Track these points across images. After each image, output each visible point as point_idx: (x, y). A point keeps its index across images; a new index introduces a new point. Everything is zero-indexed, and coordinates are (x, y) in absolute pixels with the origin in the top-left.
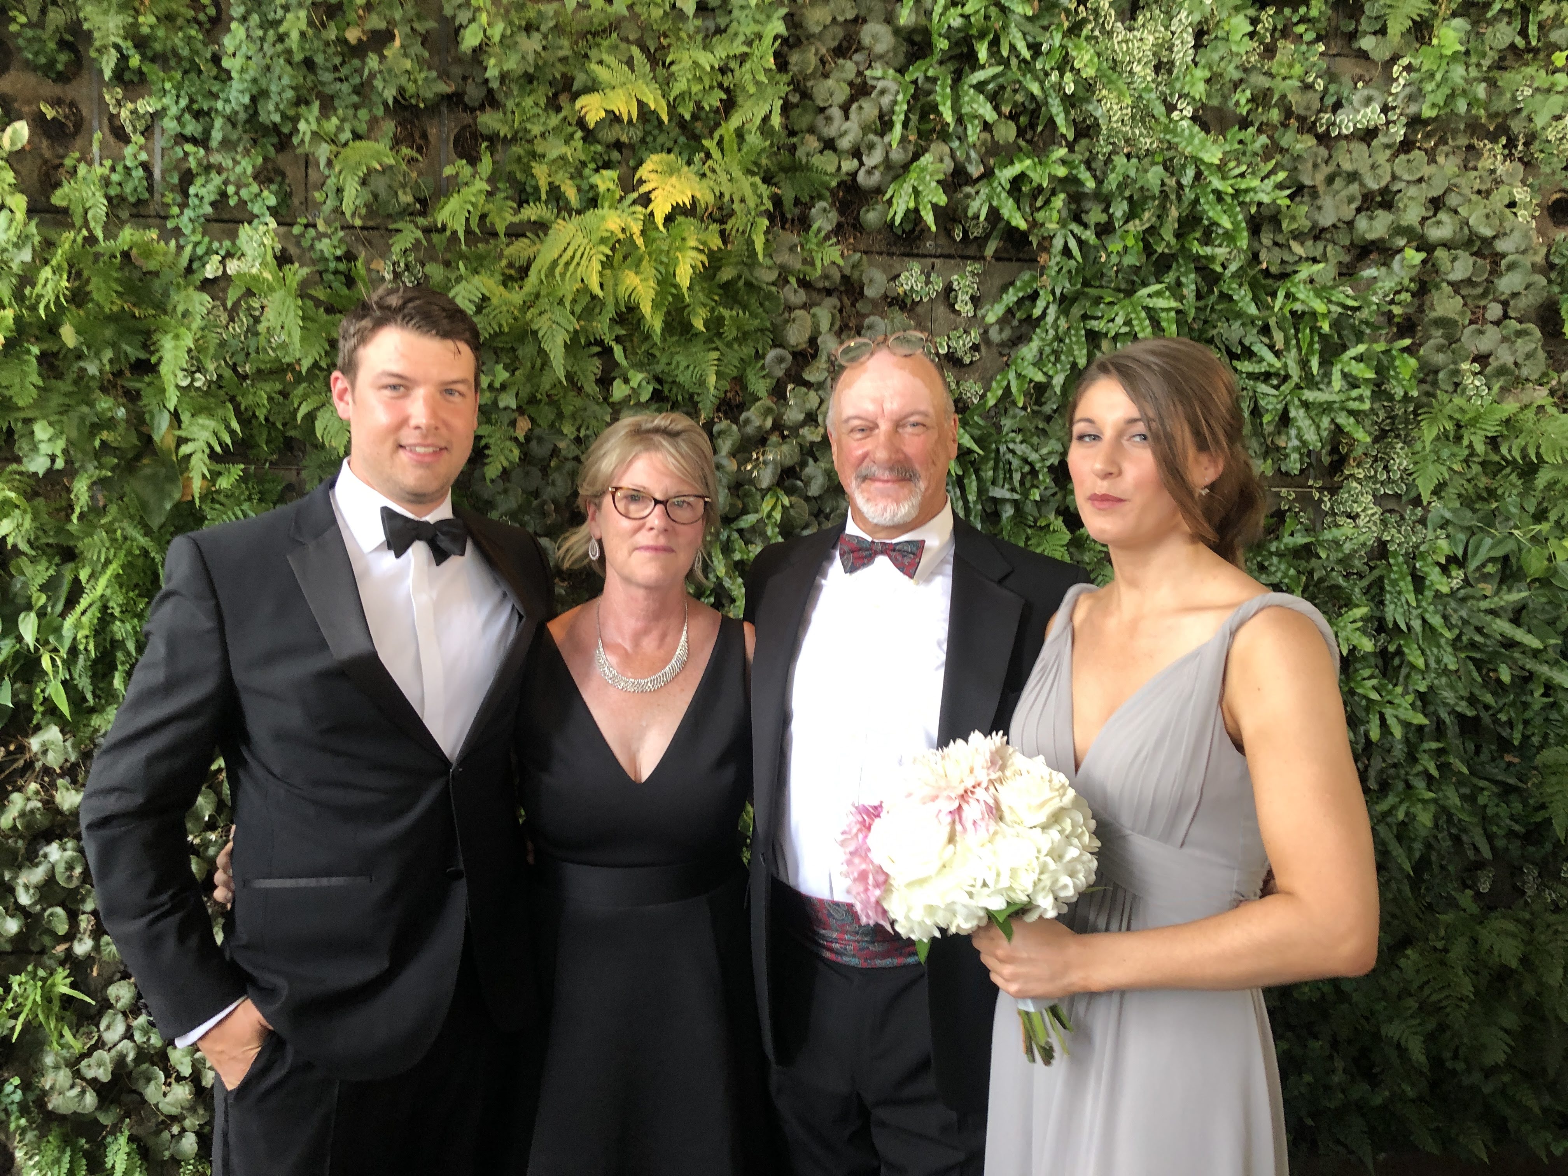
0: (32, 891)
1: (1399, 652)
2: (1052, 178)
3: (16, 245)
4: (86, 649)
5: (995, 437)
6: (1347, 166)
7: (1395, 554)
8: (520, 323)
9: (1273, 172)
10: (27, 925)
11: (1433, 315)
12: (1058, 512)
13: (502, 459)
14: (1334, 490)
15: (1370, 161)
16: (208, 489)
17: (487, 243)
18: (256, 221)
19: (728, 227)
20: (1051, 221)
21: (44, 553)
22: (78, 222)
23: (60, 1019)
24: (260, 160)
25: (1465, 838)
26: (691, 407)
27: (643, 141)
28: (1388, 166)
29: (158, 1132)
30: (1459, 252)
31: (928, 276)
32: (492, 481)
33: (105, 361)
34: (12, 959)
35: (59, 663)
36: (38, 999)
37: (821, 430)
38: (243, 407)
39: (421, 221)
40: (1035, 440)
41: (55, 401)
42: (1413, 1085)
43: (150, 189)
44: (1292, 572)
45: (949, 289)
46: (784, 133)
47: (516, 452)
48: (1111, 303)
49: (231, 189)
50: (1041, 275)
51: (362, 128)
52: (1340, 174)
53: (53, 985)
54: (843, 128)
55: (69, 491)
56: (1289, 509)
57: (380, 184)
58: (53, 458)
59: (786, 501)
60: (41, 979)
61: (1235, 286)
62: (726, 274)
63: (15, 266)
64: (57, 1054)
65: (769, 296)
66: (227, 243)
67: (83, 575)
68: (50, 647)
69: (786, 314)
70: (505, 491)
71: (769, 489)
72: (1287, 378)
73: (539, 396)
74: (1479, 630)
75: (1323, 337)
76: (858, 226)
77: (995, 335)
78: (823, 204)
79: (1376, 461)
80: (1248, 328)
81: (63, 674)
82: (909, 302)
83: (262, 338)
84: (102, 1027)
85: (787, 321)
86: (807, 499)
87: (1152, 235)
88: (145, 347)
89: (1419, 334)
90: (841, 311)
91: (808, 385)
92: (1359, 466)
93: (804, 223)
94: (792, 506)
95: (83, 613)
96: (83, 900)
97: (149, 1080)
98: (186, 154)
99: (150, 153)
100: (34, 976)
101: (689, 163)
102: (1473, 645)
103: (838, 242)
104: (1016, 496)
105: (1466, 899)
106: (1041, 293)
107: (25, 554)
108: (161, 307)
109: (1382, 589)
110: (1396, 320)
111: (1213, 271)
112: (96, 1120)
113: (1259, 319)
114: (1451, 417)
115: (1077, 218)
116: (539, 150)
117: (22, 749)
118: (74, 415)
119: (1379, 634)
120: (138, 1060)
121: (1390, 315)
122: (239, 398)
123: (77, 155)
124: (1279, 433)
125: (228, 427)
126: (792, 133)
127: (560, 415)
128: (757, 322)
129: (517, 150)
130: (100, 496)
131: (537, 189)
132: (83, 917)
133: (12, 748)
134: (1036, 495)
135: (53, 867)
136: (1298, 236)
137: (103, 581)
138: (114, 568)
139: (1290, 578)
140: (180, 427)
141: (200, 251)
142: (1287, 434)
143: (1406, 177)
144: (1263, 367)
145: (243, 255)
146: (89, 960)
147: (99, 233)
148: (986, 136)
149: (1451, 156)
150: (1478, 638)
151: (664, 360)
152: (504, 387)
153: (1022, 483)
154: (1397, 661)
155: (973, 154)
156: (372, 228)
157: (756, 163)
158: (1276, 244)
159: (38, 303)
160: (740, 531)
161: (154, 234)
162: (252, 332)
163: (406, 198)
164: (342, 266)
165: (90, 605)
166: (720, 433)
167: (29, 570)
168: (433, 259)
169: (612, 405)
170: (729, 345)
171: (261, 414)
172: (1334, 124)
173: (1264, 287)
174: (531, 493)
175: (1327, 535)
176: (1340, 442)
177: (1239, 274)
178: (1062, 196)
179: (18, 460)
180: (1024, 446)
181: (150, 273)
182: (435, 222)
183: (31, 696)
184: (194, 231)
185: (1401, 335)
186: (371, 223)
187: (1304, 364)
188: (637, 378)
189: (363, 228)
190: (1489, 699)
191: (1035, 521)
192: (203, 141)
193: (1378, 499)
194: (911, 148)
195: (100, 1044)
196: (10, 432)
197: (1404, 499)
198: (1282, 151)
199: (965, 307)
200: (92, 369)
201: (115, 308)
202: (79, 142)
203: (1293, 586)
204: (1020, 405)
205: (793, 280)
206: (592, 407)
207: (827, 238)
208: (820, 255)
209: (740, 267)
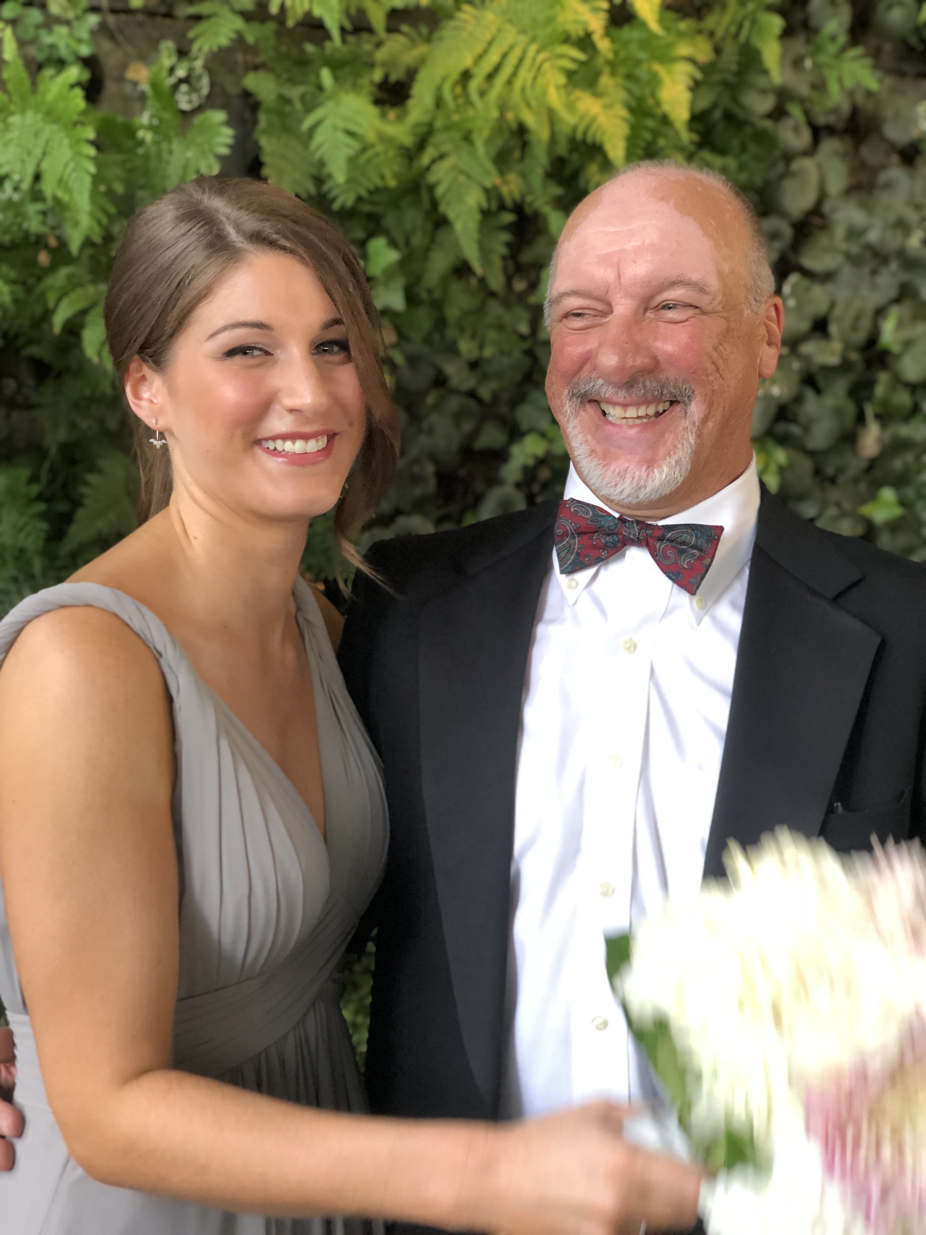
8: (414, 172)
65: (761, 135)
69: (784, 166)
85: (784, 176)
86: (808, 455)
91: (808, 274)
205: (797, 110)
206: (495, 309)
207: (845, 48)
208: (836, 74)
209: (718, 89)
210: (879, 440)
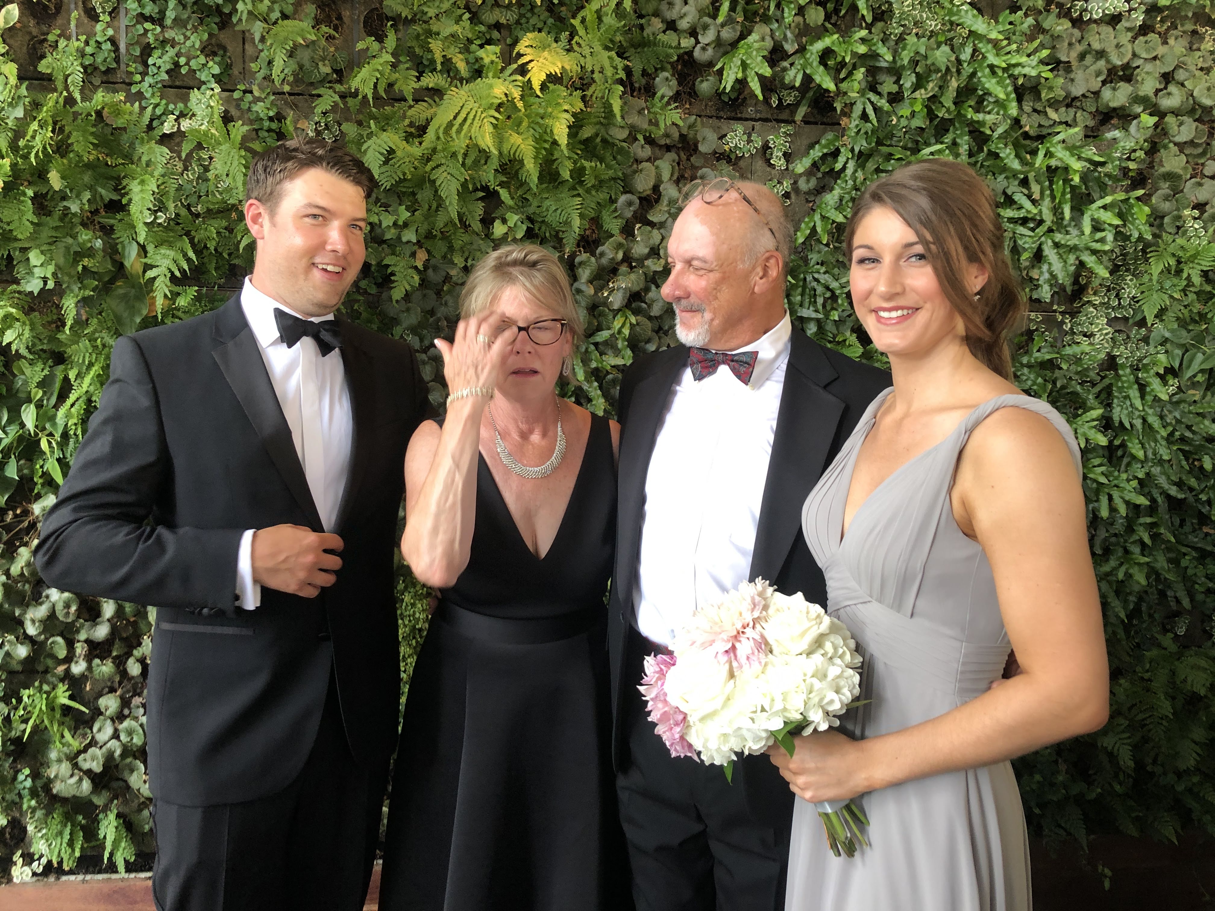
0: (37, 624)
1: (1123, 445)
2: (854, 54)
3: (10, 104)
4: (75, 434)
5: (803, 269)
6: (1096, 46)
7: (1123, 366)
8: (420, 172)
9: (1036, 51)
10: (34, 651)
11: (1162, 170)
12: (853, 330)
13: (405, 282)
14: (1074, 314)
15: (1115, 42)
16: (170, 306)
17: (393, 106)
18: (204, 87)
19: (588, 93)
20: (853, 91)
21: (40, 357)
22: (60, 86)
23: (61, 724)
24: (206, 36)
25: (1170, 593)
26: (557, 242)
27: (518, 22)
28: (1129, 46)
29: (140, 810)
30: (1185, 118)
31: (749, 136)
32: (397, 301)
33: (85, 201)
34: (22, 677)
35: (54, 444)
36: (44, 708)
37: (662, 262)
38: (196, 240)
39: (338, 87)
40: (836, 271)
41: (46, 233)
42: (1120, 784)
43: (117, 60)
44: (1040, 380)
45: (766, 147)
46: (634, 17)
47: (417, 278)
48: (900, 159)
49: (182, 61)
50: (843, 136)
51: (289, 10)
52: (1090, 53)
53: (56, 697)
54: (683, 11)
55: (59, 307)
56: (1037, 330)
57: (305, 56)
58: (45, 280)
59: (633, 320)
60: (45, 692)
61: (1001, 145)
62: (587, 132)
63: (10, 123)
64: (59, 751)
65: (621, 150)
66: (181, 105)
67: (72, 375)
68: (47, 432)
69: (635, 166)
70: (408, 310)
71: (619, 310)
72: (1041, 222)
73: (435, 233)
74: (1189, 428)
75: (1073, 188)
76: (693, 94)
77: (803, 185)
78: (666, 74)
79: (1108, 290)
80: (1010, 180)
81: (58, 454)
82: (733, 157)
83: (210, 183)
84: (95, 729)
85: (635, 172)
86: (650, 318)
87: (934, 103)
88: (116, 189)
89: (1149, 186)
90: (678, 164)
91: (652, 224)
92: (1095, 294)
93: (649, 91)
94: (638, 324)
95: (72, 405)
96: (78, 631)
97: (132, 771)
98: (146, 31)
99: (117, 30)
100: (40, 690)
101: (556, 41)
102: (1183, 439)
103: (676, 108)
104: (821, 316)
105: (1167, 640)
106: (842, 150)
107: (25, 358)
108: (129, 158)
109: (1110, 394)
110: (1130, 174)
111: (982, 133)
112: (91, 802)
113: (1021, 173)
114: (1173, 255)
115: (873, 87)
116: (435, 29)
117: (26, 513)
118: (60, 245)
119: (1106, 430)
120: (123, 755)
121: (1125, 171)
122: (193, 233)
123: (59, 32)
124: (1033, 267)
125: (185, 255)
126: (641, 16)
127: (451, 248)
128: (611, 172)
129: (417, 28)
130: (82, 312)
131: (433, 61)
132: (78, 645)
133: (18, 512)
134: (835, 315)
135: (54, 605)
136: (1054, 104)
137: (87, 380)
138: (96, 369)
139: (1039, 385)
140: (146, 257)
141: (158, 112)
142: (1040, 268)
143: (1144, 55)
144: (1022, 214)
145: (194, 115)
146: (83, 677)
147: (77, 96)
148: (799, 19)
149: (1180, 39)
150: (1188, 434)
151: (535, 203)
152: (406, 225)
153: (824, 306)
154: (1120, 453)
155: (789, 34)
156: (298, 94)
157: (612, 41)
158: (1035, 110)
159: (30, 153)
160: (596, 344)
161: (121, 96)
162: (202, 178)
163: (325, 69)
164: (274, 126)
165: (78, 399)
166: (581, 263)
167: (28, 371)
168: (347, 120)
169: (493, 241)
170: (588, 191)
171: (212, 245)
172: (1086, 10)
173: (1024, 146)
174: (428, 312)
175: (1068, 351)
176: (1081, 275)
177: (1004, 136)
178: (863, 70)
179: (17, 282)
180: (827, 275)
181: (120, 129)
182: (350, 88)
183: (33, 471)
184: (153, 94)
185: (1134, 186)
186: (297, 90)
187: (1057, 210)
188: (513, 218)
189: (290, 94)
190: (1193, 482)
191: (834, 337)
192: (159, 20)
193: (1111, 322)
194: (739, 28)
195: (93, 743)
196: (10, 258)
197: (1131, 321)
198: (1044, 31)
199: (779, 162)
200: (75, 208)
201: (91, 158)
202: (59, 21)
203: (1040, 392)
204: (825, 242)
205: (640, 137)
207: (668, 103)
208: (663, 117)
209: (598, 127)
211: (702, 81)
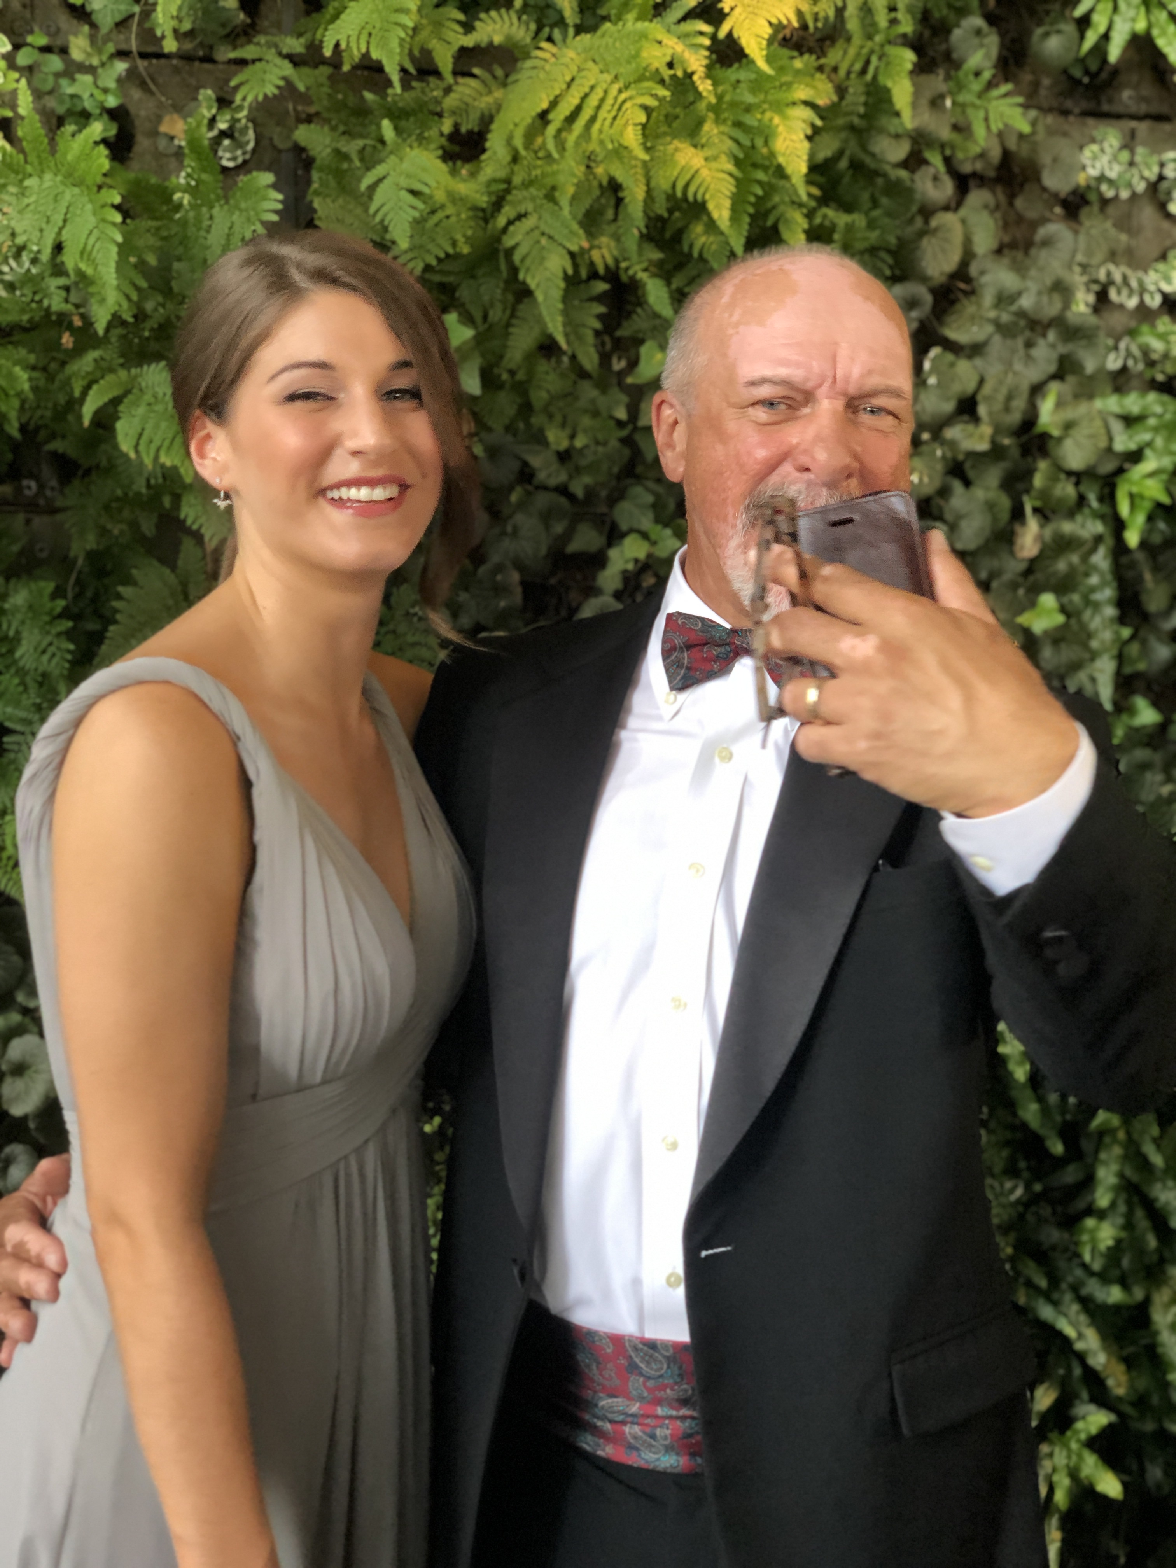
31: (1131, 152)
37: (986, 430)
39: (288, 44)
45: (1158, 177)
65: (895, 189)
69: (919, 221)
78: (972, 21)
82: (1094, 200)
85: (922, 233)
91: (955, 348)
103: (1010, 94)
182: (319, 46)
205: (934, 159)
206: (588, 392)
207: (991, 85)
208: (981, 114)
209: (843, 135)
210: (1040, 538)
211: (1047, 35)
